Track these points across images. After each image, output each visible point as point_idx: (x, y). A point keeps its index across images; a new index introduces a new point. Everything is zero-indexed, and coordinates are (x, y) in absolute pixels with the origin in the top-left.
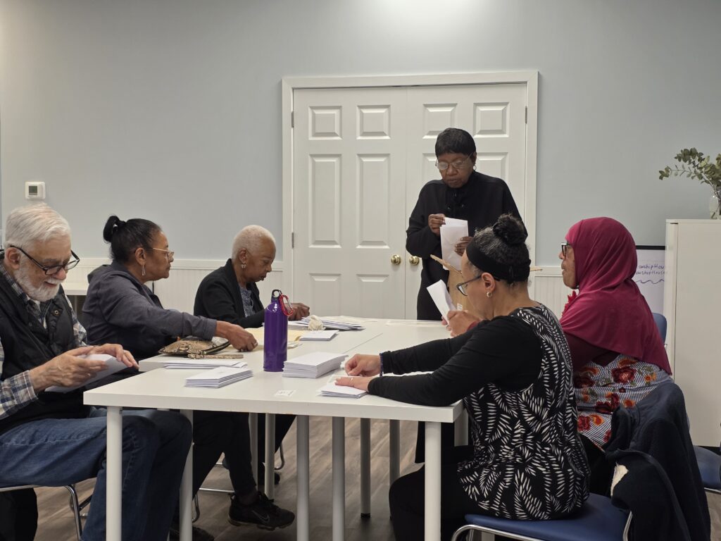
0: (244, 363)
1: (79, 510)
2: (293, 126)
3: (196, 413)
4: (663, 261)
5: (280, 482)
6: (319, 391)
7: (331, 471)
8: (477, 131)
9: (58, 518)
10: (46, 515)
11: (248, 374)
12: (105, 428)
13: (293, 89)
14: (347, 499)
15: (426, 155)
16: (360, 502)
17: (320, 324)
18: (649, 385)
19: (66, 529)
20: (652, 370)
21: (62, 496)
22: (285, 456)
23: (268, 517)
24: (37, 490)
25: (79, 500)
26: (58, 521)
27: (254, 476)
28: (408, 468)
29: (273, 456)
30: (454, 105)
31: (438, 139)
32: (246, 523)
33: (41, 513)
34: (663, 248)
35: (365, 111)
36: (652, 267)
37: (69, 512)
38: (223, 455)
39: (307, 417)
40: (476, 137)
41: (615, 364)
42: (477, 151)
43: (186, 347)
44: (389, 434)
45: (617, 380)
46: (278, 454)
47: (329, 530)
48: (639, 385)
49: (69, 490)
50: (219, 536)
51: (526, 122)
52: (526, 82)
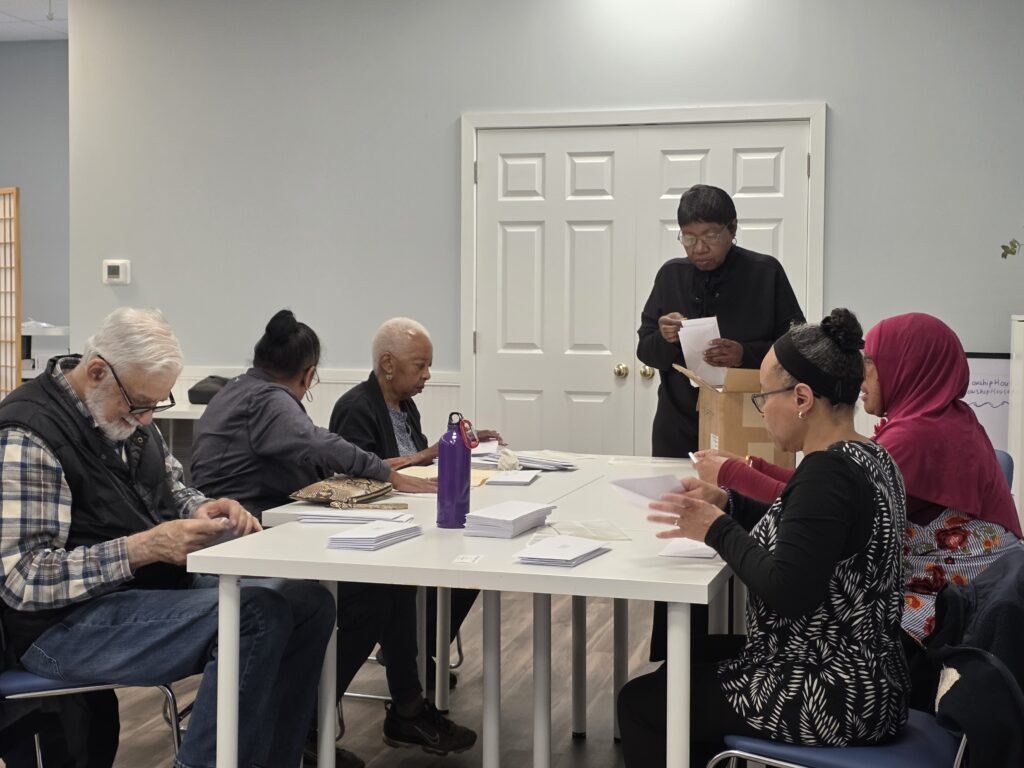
0: (410, 516)
1: (179, 720)
2: (476, 182)
3: (342, 585)
4: (1008, 375)
5: (457, 686)
6: (517, 556)
7: (531, 670)
8: (738, 189)
9: (146, 733)
10: (130, 728)
11: (414, 532)
12: (217, 604)
13: (477, 130)
14: (553, 711)
15: (665, 222)
16: (571, 716)
17: (515, 461)
18: (988, 553)
19: (157, 748)
20: (994, 531)
21: (154, 700)
22: (464, 649)
23: (438, 736)
24: (119, 692)
25: (178, 706)
26: (148, 736)
27: (420, 679)
28: (640, 668)
29: (449, 647)
30: (705, 152)
31: (682, 200)
32: (407, 744)
33: (123, 724)
34: (1007, 356)
35: (578, 160)
36: (991, 383)
37: (163, 723)
38: (378, 647)
39: (498, 594)
40: (736, 197)
41: (940, 523)
42: (738, 217)
43: (329, 491)
44: (612, 619)
45: (943, 545)
46: (454, 646)
47: (528, 755)
48: (974, 552)
49: (165, 693)
50: (371, 761)
51: (809, 176)
52: (808, 119)
